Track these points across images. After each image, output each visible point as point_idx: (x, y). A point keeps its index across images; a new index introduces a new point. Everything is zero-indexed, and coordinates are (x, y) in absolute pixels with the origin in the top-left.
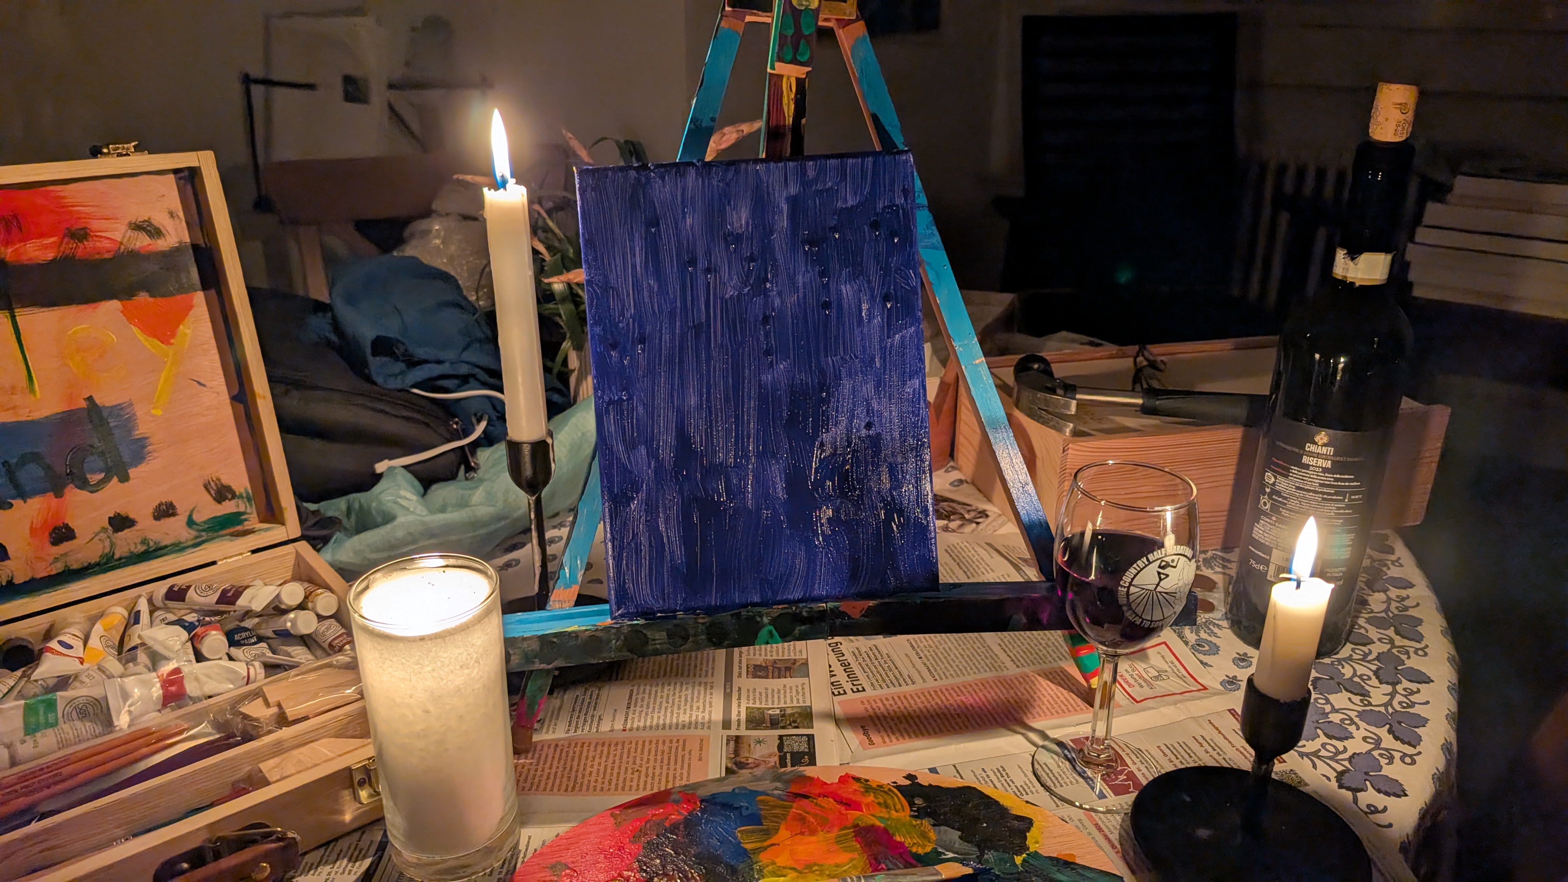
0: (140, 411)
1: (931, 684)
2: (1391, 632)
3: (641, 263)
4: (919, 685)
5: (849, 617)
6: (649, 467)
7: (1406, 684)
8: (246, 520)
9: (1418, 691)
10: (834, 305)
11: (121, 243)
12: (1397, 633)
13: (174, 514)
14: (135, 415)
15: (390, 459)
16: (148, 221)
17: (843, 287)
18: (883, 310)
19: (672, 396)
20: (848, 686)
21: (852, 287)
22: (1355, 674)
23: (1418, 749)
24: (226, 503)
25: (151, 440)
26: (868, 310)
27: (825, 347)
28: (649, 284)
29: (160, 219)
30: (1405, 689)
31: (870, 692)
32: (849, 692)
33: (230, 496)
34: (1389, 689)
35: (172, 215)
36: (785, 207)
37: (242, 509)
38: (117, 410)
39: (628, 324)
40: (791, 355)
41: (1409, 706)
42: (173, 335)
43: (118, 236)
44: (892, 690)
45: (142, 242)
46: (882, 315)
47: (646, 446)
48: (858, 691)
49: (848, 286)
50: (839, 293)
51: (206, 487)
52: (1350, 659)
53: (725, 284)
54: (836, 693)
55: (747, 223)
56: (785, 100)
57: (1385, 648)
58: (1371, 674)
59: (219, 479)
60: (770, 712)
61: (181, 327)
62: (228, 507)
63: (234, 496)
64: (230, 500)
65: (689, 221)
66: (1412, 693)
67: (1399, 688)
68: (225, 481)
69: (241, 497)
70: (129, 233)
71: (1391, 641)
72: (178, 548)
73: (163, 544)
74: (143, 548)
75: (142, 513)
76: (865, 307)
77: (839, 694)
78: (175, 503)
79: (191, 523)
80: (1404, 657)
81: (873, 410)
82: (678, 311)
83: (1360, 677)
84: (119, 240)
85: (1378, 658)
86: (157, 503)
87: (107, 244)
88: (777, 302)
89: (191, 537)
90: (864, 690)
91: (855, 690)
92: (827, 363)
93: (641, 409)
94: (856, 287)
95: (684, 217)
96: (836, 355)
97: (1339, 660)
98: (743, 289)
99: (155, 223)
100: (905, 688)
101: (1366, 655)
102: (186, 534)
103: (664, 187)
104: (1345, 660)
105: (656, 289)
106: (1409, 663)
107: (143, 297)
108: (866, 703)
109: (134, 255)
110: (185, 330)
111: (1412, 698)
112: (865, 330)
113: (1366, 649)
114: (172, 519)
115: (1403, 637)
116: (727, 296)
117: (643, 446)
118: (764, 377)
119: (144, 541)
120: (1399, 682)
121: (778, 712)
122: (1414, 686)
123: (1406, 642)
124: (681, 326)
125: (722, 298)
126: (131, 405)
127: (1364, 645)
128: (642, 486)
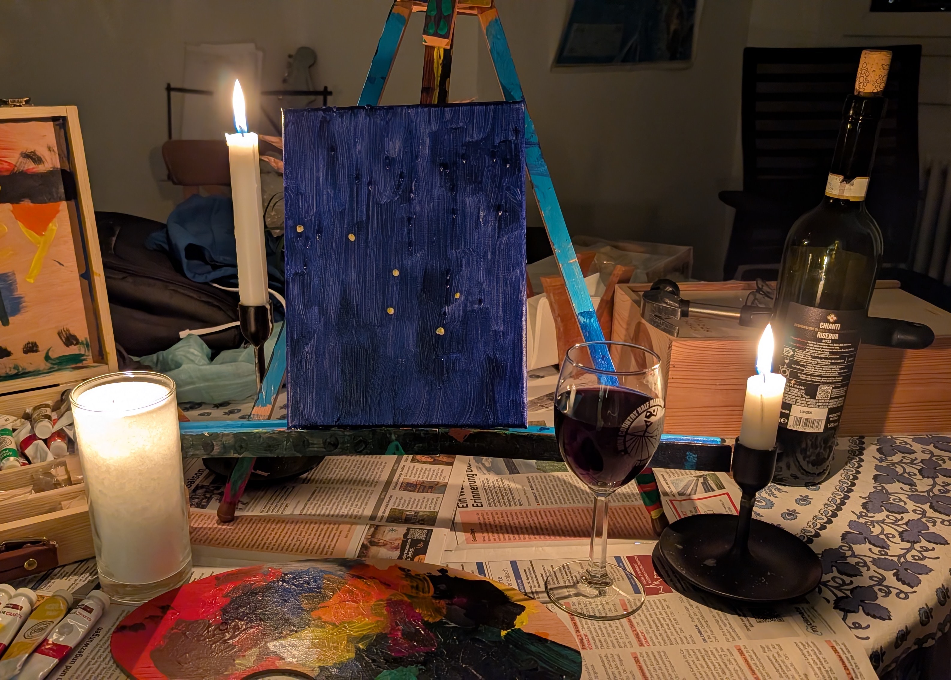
0: (19, 278)
1: (534, 506)
2: (926, 507)
3: (323, 176)
4: (526, 506)
5: (456, 441)
6: (320, 322)
7: (924, 543)
8: (84, 360)
9: (934, 549)
10: (460, 212)
11: (15, 166)
12: (931, 507)
13: (37, 351)
14: (15, 281)
15: (190, 330)
16: (34, 153)
17: (467, 199)
18: (496, 218)
19: (339, 272)
20: (470, 502)
21: (474, 199)
22: (882, 532)
23: (915, 589)
24: (72, 347)
25: (26, 299)
26: (485, 216)
27: (451, 242)
28: (328, 192)
29: (42, 151)
30: (921, 547)
31: (486, 508)
32: (470, 505)
33: (75, 343)
34: (908, 545)
35: (49, 149)
36: (428, 140)
37: (82, 352)
38: (4, 277)
39: (311, 220)
40: (426, 247)
41: (920, 559)
42: (45, 229)
43: (13, 161)
44: (503, 508)
45: (29, 166)
46: (495, 220)
47: (319, 306)
48: (477, 506)
49: (471, 199)
50: (463, 202)
51: (59, 334)
52: (883, 522)
53: (381, 193)
54: (461, 506)
55: (400, 150)
56: (435, 65)
57: (917, 517)
58: (896, 534)
59: (68, 330)
60: (407, 513)
61: (50, 225)
62: (74, 350)
63: (78, 343)
64: (75, 345)
65: (358, 148)
66: (927, 550)
67: (917, 546)
68: (73, 331)
69: (82, 343)
70: (21, 159)
71: (924, 513)
72: (36, 373)
73: (27, 371)
74: (15, 372)
75: (16, 349)
76: (482, 214)
77: (463, 506)
78: (38, 344)
79: (47, 358)
80: (930, 525)
81: (484, 290)
82: (347, 211)
83: (886, 535)
84: (14, 163)
85: (906, 524)
86: (26, 342)
87: (6, 166)
88: (418, 208)
89: (47, 368)
90: (482, 506)
91: (475, 505)
92: (452, 254)
93: (316, 281)
94: (476, 200)
95: (355, 145)
96: (458, 249)
97: (872, 522)
98: (393, 197)
99: (38, 153)
100: (513, 508)
101: (897, 520)
102: (44, 365)
103: (342, 123)
104: (877, 522)
105: (332, 195)
106: (932, 529)
107: (27, 203)
108: (480, 514)
109: (24, 174)
110: (53, 226)
111: (925, 554)
112: (481, 232)
113: (899, 516)
114: (35, 354)
115: (936, 511)
116: (382, 202)
117: (316, 307)
118: (405, 262)
119: (16, 367)
120: (919, 541)
121: (413, 513)
122: (930, 546)
124: (348, 222)
125: (378, 204)
126: (14, 274)
127: (899, 513)
128: (314, 335)
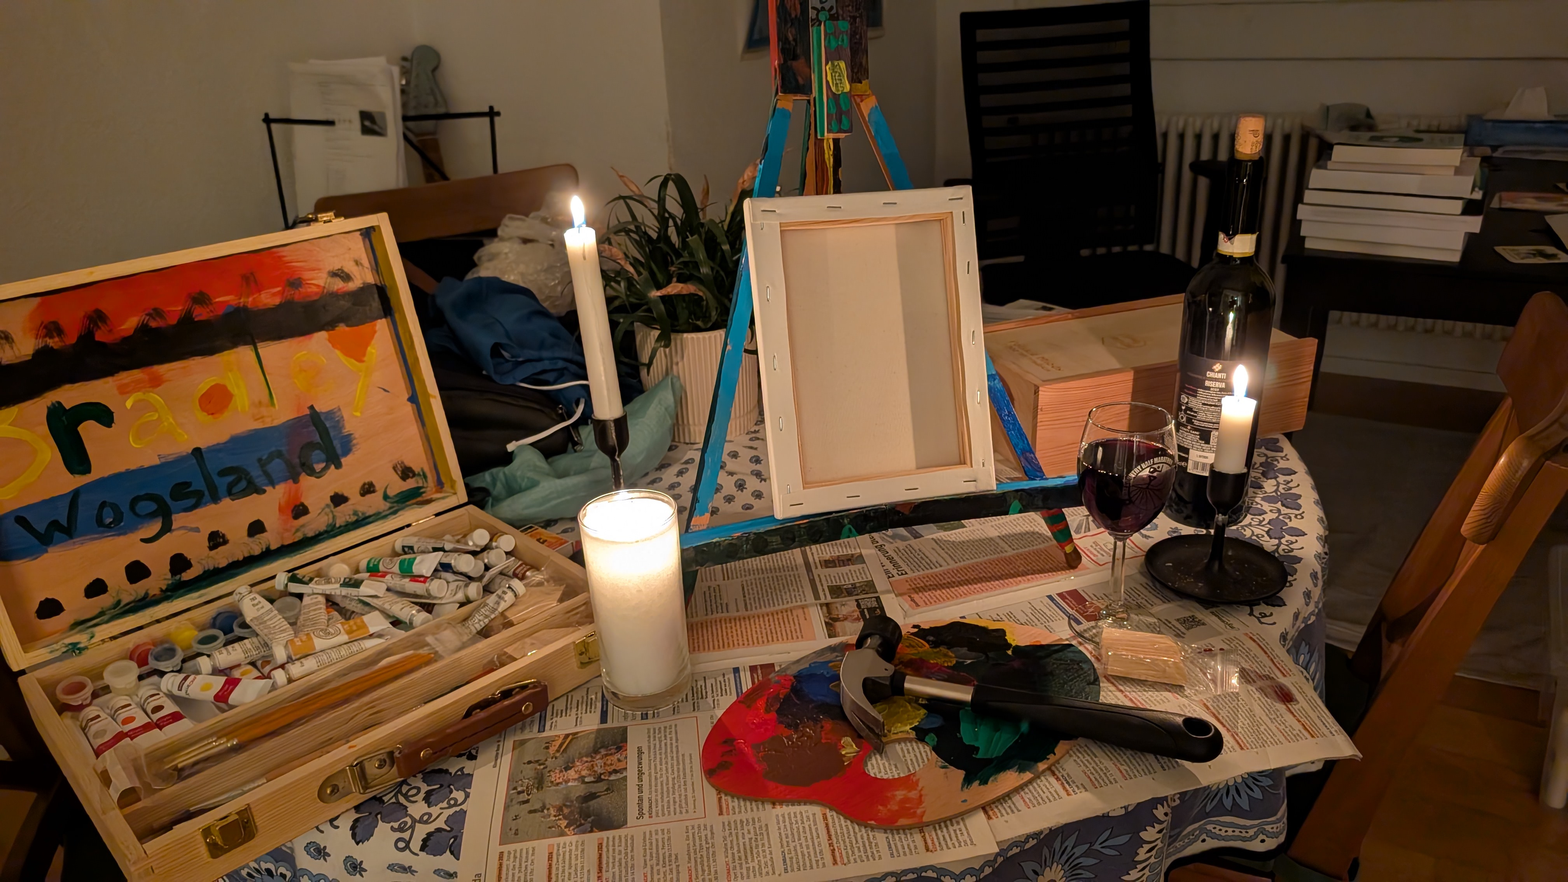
0: (345, 414)
2: (1279, 505)
5: (903, 514)
7: (1288, 537)
8: (424, 492)
9: (1297, 541)
11: (324, 287)
12: (1283, 505)
13: (374, 492)
14: (342, 417)
15: (517, 440)
16: (341, 270)
22: (1253, 534)
23: (1295, 577)
24: (409, 481)
25: (356, 435)
29: (350, 267)
30: (1287, 541)
31: (911, 575)
32: (897, 575)
33: (411, 475)
34: (1277, 541)
35: (357, 263)
37: (421, 485)
38: (330, 413)
41: (1290, 551)
42: (364, 355)
43: (321, 283)
44: (926, 572)
45: (338, 285)
48: (904, 574)
51: (395, 468)
52: (1250, 524)
54: (888, 576)
57: (1275, 516)
58: (1264, 533)
59: (403, 463)
60: (845, 586)
61: (369, 348)
62: (411, 484)
63: (414, 475)
64: (412, 477)
66: (1292, 543)
67: (1283, 541)
68: (408, 463)
69: (419, 475)
70: (330, 280)
71: (1279, 511)
72: (378, 517)
73: (367, 515)
74: (354, 518)
75: (352, 491)
78: (374, 483)
79: (386, 497)
80: (1287, 521)
83: (1257, 536)
84: (322, 284)
85: (1269, 523)
86: (361, 484)
87: (315, 289)
89: (387, 508)
90: (908, 573)
97: (1242, 527)
99: (346, 270)
100: (935, 570)
101: (1261, 522)
102: (383, 506)
104: (1246, 526)
106: (1290, 524)
107: (342, 328)
109: (336, 296)
110: (373, 351)
111: (1291, 546)
113: (1261, 518)
114: (373, 495)
115: (1287, 507)
119: (355, 513)
120: (1284, 537)
121: (850, 586)
122: (1293, 539)
123: (1289, 511)
126: (340, 410)
127: (1260, 515)
